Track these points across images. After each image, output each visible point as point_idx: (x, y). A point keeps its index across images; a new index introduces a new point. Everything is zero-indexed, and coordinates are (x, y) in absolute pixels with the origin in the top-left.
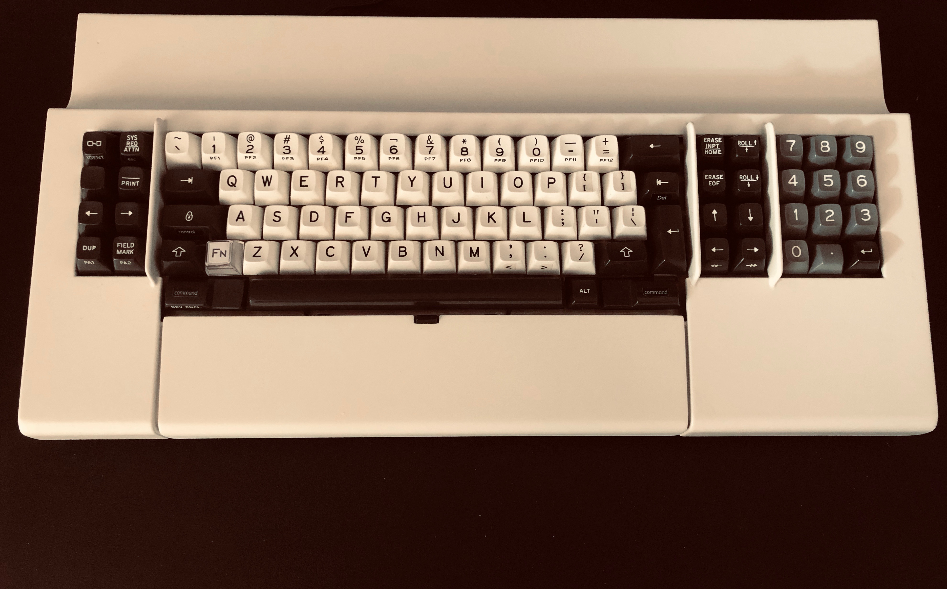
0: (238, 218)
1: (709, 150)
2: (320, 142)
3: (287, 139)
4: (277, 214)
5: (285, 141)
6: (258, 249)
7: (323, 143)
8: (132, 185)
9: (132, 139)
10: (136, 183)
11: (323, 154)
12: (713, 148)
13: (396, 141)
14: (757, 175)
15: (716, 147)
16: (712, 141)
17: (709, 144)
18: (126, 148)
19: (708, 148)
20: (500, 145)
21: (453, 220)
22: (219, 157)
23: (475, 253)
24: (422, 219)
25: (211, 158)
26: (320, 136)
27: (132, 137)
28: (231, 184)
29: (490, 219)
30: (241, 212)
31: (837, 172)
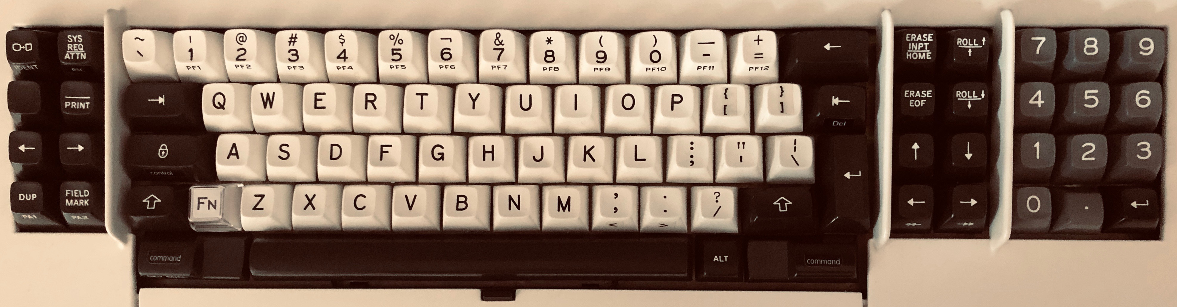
0: (231, 154)
1: (912, 53)
2: (340, 42)
3: (293, 40)
4: (284, 148)
5: (290, 42)
6: (260, 198)
7: (344, 44)
8: (81, 108)
9: (75, 41)
10: (86, 105)
11: (345, 61)
12: (919, 49)
13: (449, 40)
14: (983, 91)
15: (923, 48)
16: (918, 39)
17: (913, 44)
18: (67, 54)
19: (911, 49)
20: (602, 46)
21: (534, 157)
22: (198, 67)
23: (564, 205)
24: (488, 156)
25: (188, 68)
26: (340, 35)
27: (75, 38)
28: (218, 106)
29: (587, 155)
30: (234, 146)
31: (1105, 86)
